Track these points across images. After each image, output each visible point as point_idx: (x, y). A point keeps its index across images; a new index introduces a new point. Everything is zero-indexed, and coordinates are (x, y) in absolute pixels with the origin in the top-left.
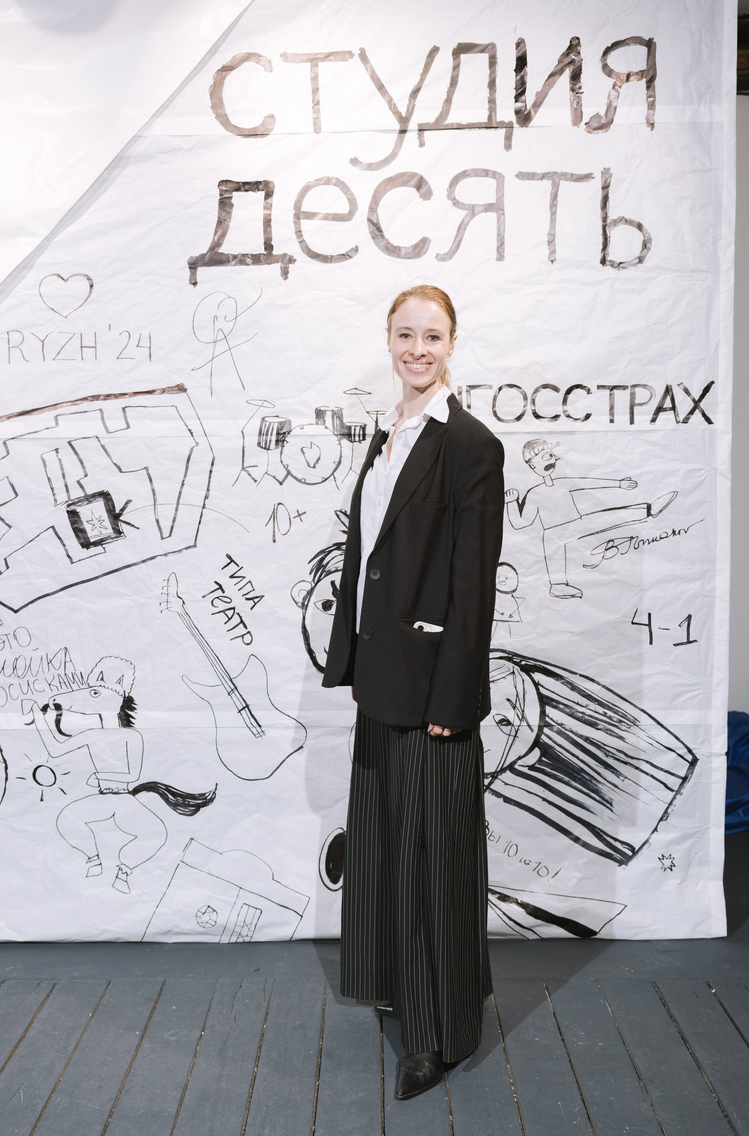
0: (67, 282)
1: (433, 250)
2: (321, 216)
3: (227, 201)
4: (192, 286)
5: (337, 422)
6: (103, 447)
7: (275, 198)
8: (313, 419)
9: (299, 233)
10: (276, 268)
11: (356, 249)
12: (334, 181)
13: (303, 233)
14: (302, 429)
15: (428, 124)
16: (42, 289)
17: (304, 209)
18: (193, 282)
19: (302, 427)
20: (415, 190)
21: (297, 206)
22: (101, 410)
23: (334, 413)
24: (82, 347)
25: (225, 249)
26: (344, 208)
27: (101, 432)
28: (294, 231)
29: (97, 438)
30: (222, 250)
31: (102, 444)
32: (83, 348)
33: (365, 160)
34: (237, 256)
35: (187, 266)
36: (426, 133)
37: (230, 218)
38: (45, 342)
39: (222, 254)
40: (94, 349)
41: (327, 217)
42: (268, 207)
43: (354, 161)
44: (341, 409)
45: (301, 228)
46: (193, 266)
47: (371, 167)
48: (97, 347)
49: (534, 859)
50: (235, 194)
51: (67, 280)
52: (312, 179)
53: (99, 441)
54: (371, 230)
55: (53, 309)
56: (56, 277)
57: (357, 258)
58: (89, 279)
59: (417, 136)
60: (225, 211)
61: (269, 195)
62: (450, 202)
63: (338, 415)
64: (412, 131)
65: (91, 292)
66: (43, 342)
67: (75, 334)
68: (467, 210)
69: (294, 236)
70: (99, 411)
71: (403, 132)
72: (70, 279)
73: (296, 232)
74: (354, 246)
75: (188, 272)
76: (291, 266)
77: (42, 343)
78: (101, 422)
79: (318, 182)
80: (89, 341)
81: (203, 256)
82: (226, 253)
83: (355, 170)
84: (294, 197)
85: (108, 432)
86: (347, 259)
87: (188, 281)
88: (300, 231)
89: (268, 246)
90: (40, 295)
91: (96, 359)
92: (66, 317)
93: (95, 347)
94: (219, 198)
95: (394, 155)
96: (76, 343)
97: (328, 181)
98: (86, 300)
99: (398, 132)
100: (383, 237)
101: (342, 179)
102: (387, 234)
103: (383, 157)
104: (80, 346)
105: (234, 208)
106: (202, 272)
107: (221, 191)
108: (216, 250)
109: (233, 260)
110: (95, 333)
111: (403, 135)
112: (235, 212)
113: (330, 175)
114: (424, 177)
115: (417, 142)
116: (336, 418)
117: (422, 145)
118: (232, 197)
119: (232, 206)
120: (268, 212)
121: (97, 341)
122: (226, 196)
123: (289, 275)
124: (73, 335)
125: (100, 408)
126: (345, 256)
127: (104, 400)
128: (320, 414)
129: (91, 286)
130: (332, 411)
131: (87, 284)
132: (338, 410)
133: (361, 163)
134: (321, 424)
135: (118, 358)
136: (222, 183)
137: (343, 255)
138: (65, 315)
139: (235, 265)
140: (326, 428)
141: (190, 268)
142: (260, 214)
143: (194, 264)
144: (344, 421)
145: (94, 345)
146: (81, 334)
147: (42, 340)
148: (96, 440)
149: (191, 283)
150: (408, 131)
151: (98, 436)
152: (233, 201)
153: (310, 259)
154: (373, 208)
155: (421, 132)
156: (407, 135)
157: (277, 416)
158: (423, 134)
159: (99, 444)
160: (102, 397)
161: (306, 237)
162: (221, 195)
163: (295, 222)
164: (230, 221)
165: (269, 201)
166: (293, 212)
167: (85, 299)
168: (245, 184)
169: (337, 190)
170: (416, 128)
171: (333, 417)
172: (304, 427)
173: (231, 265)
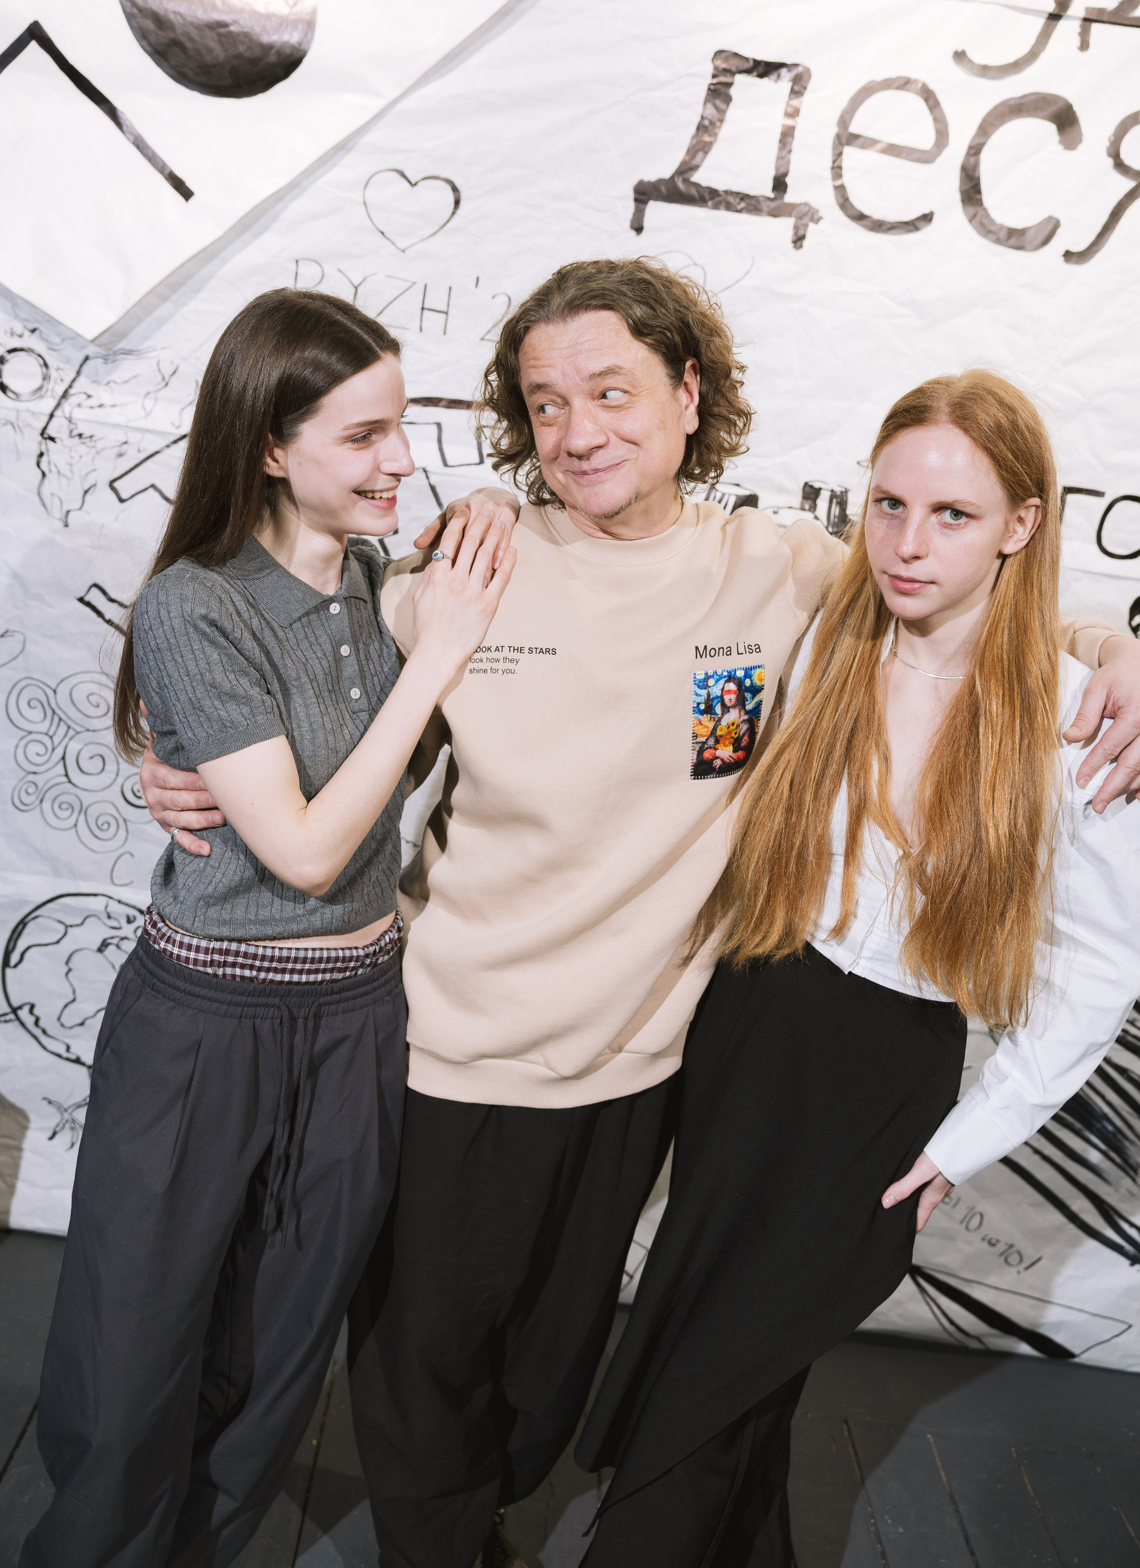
0: (416, 188)
1: (1061, 242)
2: (879, 146)
3: (722, 89)
4: (633, 233)
5: (836, 510)
6: (433, 488)
7: (806, 101)
8: (796, 499)
9: (837, 170)
10: (785, 226)
11: (927, 218)
12: (920, 85)
13: (845, 172)
14: (775, 513)
15: (1101, 11)
16: (370, 195)
17: (854, 128)
18: (636, 226)
19: (776, 510)
20: (1052, 128)
21: (844, 121)
22: (439, 425)
23: (833, 495)
24: (423, 309)
25: (703, 177)
26: (925, 139)
27: (433, 462)
28: (830, 164)
29: (425, 471)
30: (697, 177)
31: (433, 483)
32: (425, 312)
33: (978, 57)
34: (722, 193)
35: (631, 195)
36: (1095, 27)
37: (721, 121)
38: (360, 289)
39: (697, 185)
40: (443, 316)
41: (893, 150)
42: (794, 113)
43: (960, 56)
44: (846, 491)
45: (841, 162)
46: (641, 197)
47: (985, 71)
48: (450, 313)
49: (1005, 1239)
50: (739, 79)
51: (416, 184)
52: (879, 77)
53: (428, 477)
54: (966, 187)
55: (382, 233)
56: (396, 176)
57: (927, 231)
58: (455, 189)
59: (1079, 30)
60: (716, 107)
61: (797, 91)
62: (1110, 162)
63: (840, 499)
64: (1072, 18)
65: (453, 213)
66: (356, 288)
67: (414, 283)
68: (1134, 179)
69: (828, 174)
70: (435, 427)
71: (1055, 17)
72: (421, 184)
73: (833, 168)
74: (927, 211)
75: (630, 206)
76: (811, 226)
77: (353, 290)
78: (435, 445)
79: (888, 84)
80: (436, 300)
81: (660, 181)
82: (704, 183)
83: (957, 72)
84: (842, 103)
85: (445, 464)
86: (910, 231)
87: (628, 224)
88: (840, 168)
89: (780, 185)
90: (365, 203)
91: (445, 333)
92: (403, 251)
93: (446, 313)
94: (709, 80)
95: (1033, 55)
96: (414, 299)
97: (904, 84)
98: (444, 226)
99: (1046, 16)
100: (980, 203)
101: (932, 86)
102: (989, 197)
103: (1011, 59)
104: (420, 306)
105: (732, 105)
106: (655, 210)
107: (716, 68)
108: (686, 176)
109: (712, 198)
110: (450, 288)
111: (1054, 23)
112: (732, 112)
113: (913, 75)
114: (1075, 108)
115: (1077, 41)
116: (837, 503)
117: (1084, 45)
118: (729, 85)
119: (728, 99)
120: (789, 122)
121: (451, 302)
122: (722, 79)
123: (805, 243)
124: (409, 284)
125: (438, 421)
126: (912, 226)
127: (448, 407)
128: (811, 494)
129: (457, 203)
130: (832, 491)
131: (450, 197)
132: (842, 492)
133: (970, 61)
134: (809, 510)
135: (482, 339)
136: (719, 53)
137: (906, 223)
138: (402, 245)
139: (716, 207)
140: (816, 518)
141: (636, 200)
142: (779, 122)
143: (644, 194)
144: (848, 512)
145: (444, 309)
146: (426, 285)
147: (356, 284)
148: (423, 475)
149: (632, 227)
150: (1064, 18)
151: (426, 469)
152: (733, 91)
153: (846, 220)
154: (975, 150)
155: (1088, 23)
156: (1062, 24)
157: (738, 485)
158: (1090, 27)
159: (425, 481)
160: (443, 403)
161: (847, 179)
162: (714, 76)
163: (834, 148)
164: (720, 127)
165: (795, 103)
166: (834, 130)
167: (442, 222)
168: (757, 63)
169: (919, 103)
170: (1082, 14)
171: (831, 502)
172: (781, 511)
173: (707, 206)
